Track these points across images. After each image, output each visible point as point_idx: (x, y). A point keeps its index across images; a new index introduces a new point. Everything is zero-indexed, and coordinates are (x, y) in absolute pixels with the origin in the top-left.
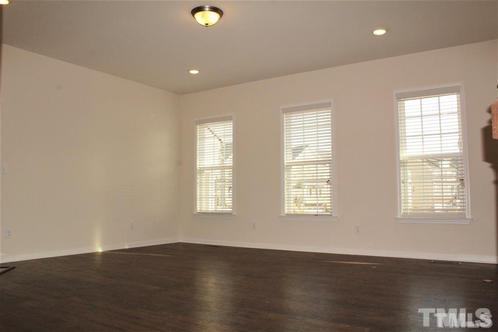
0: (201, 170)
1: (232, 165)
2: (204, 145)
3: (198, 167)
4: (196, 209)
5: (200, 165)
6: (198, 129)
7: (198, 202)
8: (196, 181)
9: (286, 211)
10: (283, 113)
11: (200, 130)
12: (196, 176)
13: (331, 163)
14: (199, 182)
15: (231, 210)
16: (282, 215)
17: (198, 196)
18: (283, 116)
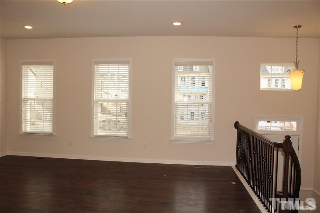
0: (25, 101)
1: (52, 98)
2: (28, 81)
3: (23, 98)
4: (22, 130)
5: (24, 97)
6: (23, 69)
7: (23, 124)
8: (22, 109)
9: (95, 134)
10: (94, 64)
11: (25, 70)
12: (21, 105)
13: (128, 102)
14: (23, 109)
15: (51, 131)
16: (92, 136)
17: (23, 120)
18: (94, 66)
